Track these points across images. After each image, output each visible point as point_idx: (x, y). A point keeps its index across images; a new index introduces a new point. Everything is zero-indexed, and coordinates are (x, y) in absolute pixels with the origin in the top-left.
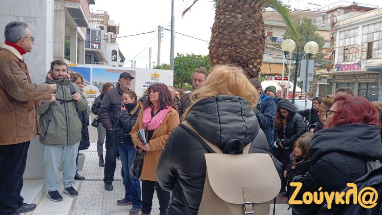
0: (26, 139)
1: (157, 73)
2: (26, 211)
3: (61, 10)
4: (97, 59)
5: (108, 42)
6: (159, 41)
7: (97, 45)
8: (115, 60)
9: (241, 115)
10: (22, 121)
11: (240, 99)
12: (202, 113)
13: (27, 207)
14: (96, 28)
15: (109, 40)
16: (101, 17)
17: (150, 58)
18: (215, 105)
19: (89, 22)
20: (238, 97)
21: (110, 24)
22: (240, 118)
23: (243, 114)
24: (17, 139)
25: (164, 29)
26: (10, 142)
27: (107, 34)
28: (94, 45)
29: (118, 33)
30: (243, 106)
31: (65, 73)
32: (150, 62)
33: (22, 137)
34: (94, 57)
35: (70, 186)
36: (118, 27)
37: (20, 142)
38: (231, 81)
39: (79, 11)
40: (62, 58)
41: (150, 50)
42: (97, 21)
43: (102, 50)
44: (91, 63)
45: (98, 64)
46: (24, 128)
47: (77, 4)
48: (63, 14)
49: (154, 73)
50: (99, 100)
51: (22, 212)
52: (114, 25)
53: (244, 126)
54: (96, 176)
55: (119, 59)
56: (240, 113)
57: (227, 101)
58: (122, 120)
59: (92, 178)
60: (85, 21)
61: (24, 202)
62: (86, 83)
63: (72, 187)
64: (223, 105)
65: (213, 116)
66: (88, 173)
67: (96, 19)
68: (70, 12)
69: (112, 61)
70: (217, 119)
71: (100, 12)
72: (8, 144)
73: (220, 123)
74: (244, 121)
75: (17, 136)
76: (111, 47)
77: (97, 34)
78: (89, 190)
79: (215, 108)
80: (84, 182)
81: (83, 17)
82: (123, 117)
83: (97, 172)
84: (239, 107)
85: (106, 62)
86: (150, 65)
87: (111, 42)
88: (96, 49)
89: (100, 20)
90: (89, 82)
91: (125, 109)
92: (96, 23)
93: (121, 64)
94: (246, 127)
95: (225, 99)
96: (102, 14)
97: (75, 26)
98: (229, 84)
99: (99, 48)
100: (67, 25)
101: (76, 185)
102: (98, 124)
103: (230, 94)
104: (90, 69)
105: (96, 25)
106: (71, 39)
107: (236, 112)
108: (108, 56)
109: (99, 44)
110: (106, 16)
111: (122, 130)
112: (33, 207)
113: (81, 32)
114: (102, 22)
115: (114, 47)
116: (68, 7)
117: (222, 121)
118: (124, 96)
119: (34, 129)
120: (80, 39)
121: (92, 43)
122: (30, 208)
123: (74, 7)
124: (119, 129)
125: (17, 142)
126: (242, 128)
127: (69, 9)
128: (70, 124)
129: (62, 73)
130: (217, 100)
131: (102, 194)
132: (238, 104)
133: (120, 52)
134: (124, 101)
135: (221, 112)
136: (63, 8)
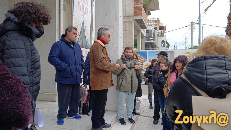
0: (106, 87)
1: (189, 52)
2: (106, 127)
3: (132, 21)
4: (153, 47)
5: (159, 36)
6: (192, 31)
7: (153, 39)
8: (164, 46)
9: (226, 69)
10: (104, 78)
11: (224, 57)
12: (193, 68)
13: (106, 125)
14: (152, 29)
15: (160, 35)
16: (155, 22)
17: (186, 43)
18: (203, 62)
19: (147, 26)
20: (223, 56)
21: (161, 25)
22: (225, 72)
23: (227, 68)
24: (102, 87)
25: (196, 23)
26: (98, 89)
27: (159, 31)
28: (151, 39)
29: (166, 30)
30: (227, 62)
31: (131, 54)
32: (186, 46)
33: (104, 86)
34: (151, 46)
35: (130, 117)
36: (166, 27)
37: (103, 89)
38: (217, 45)
39: (141, 20)
40: (132, 47)
41: (186, 38)
42: (153, 25)
43: (156, 41)
44: (149, 49)
45: (153, 49)
46: (105, 82)
47: (140, 16)
48: (133, 23)
49: (187, 52)
50: (149, 69)
51: (104, 128)
52: (163, 26)
53: (227, 77)
54: (147, 114)
55: (166, 45)
56: (225, 68)
57: (213, 59)
58: (159, 80)
59: (145, 115)
60: (145, 26)
61: (105, 122)
62: (145, 60)
63: (131, 118)
64: (209, 62)
65: (201, 70)
66: (142, 112)
67: (153, 24)
68: (136, 21)
69: (162, 47)
70: (204, 72)
71: (155, 19)
72: (97, 90)
73: (206, 75)
74: (228, 74)
75: (102, 86)
76: (161, 39)
77: (153, 32)
78: (142, 122)
79: (203, 65)
80: (139, 117)
81: (144, 23)
82: (160, 78)
83: (148, 112)
84: (224, 63)
85: (158, 48)
86: (186, 47)
87: (161, 36)
88: (152, 41)
89: (155, 24)
90: (147, 59)
91: (161, 73)
92: (153, 26)
93: (167, 48)
94: (229, 78)
95: (211, 58)
96: (156, 20)
97: (139, 29)
98: (215, 47)
99: (154, 40)
100: (135, 29)
101: (134, 118)
102: (148, 83)
103: (216, 54)
104: (147, 52)
105: (152, 27)
106: (138, 36)
107: (221, 67)
108: (159, 44)
109: (154, 38)
110: (158, 21)
111: (160, 86)
112: (109, 126)
113: (144, 32)
114: (156, 25)
115: (163, 39)
116: (136, 19)
117: (208, 73)
118: (161, 65)
119: (110, 83)
120: (142, 36)
121: (150, 38)
122: (108, 126)
123: (139, 18)
124: (158, 85)
125: (102, 89)
126: (224, 79)
127: (136, 20)
128: (133, 81)
129: (129, 54)
130: (205, 58)
131: (149, 125)
132: (223, 61)
133: (166, 41)
134: (161, 68)
135: (207, 67)
136: (133, 20)
